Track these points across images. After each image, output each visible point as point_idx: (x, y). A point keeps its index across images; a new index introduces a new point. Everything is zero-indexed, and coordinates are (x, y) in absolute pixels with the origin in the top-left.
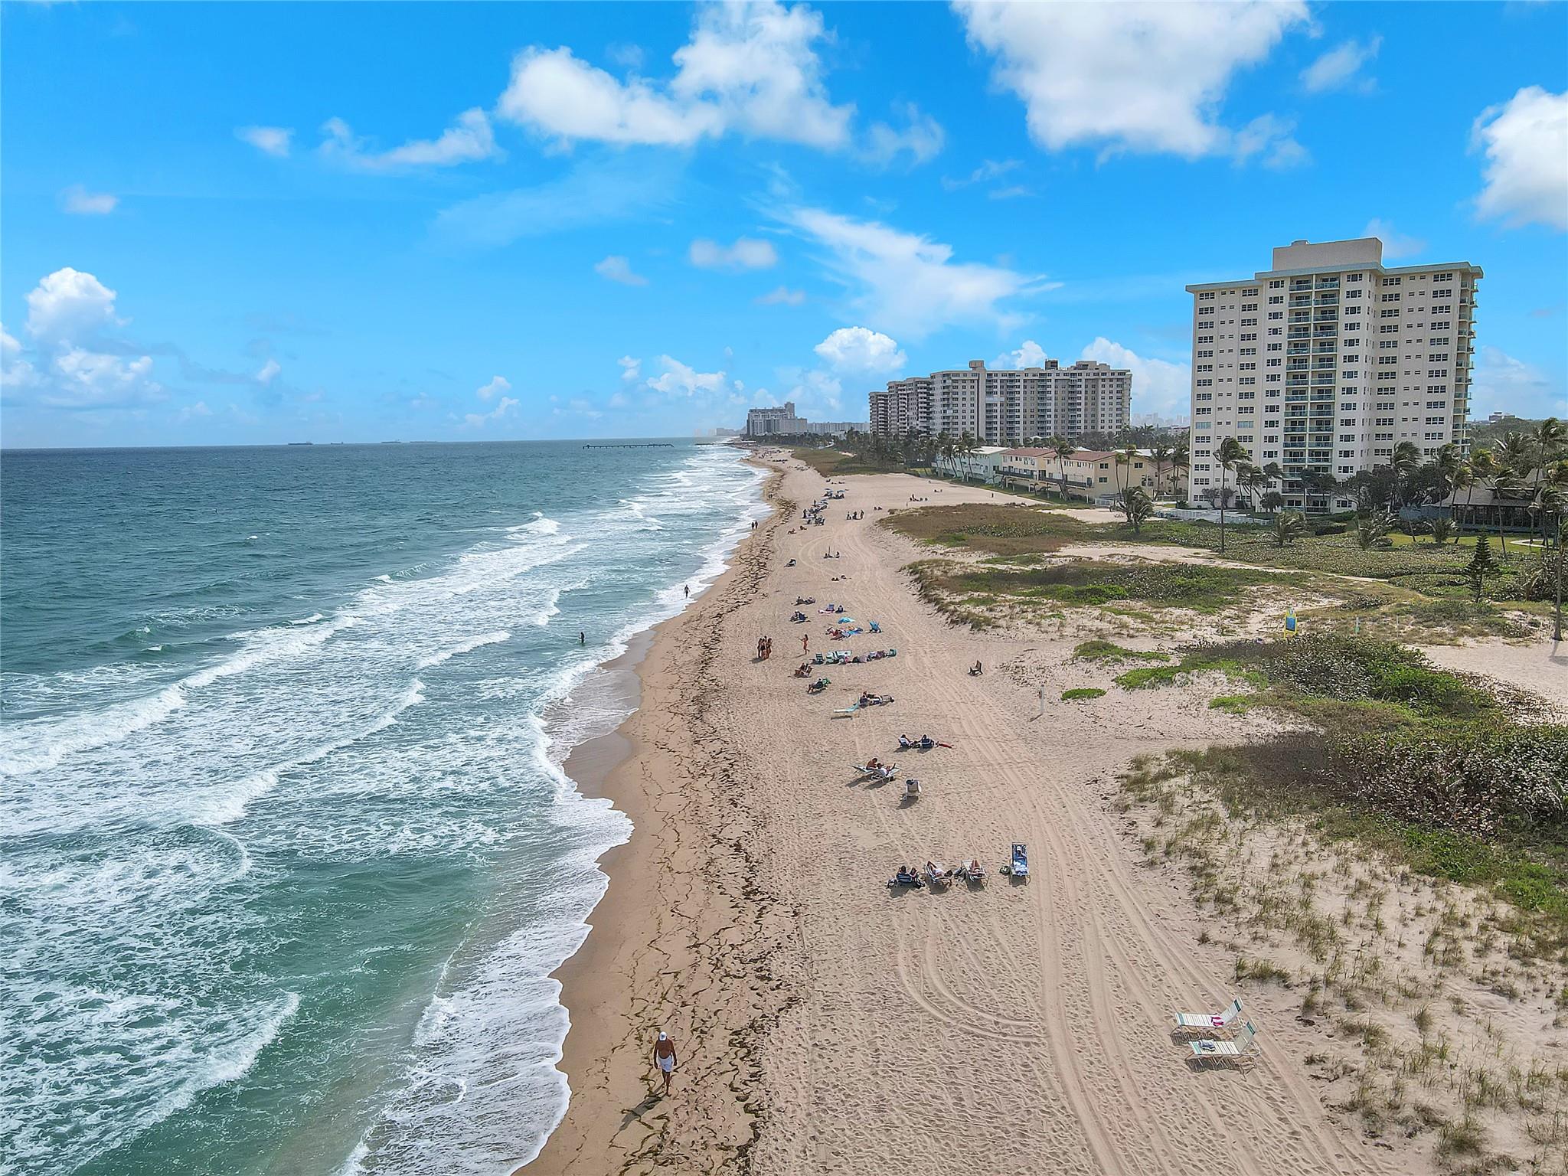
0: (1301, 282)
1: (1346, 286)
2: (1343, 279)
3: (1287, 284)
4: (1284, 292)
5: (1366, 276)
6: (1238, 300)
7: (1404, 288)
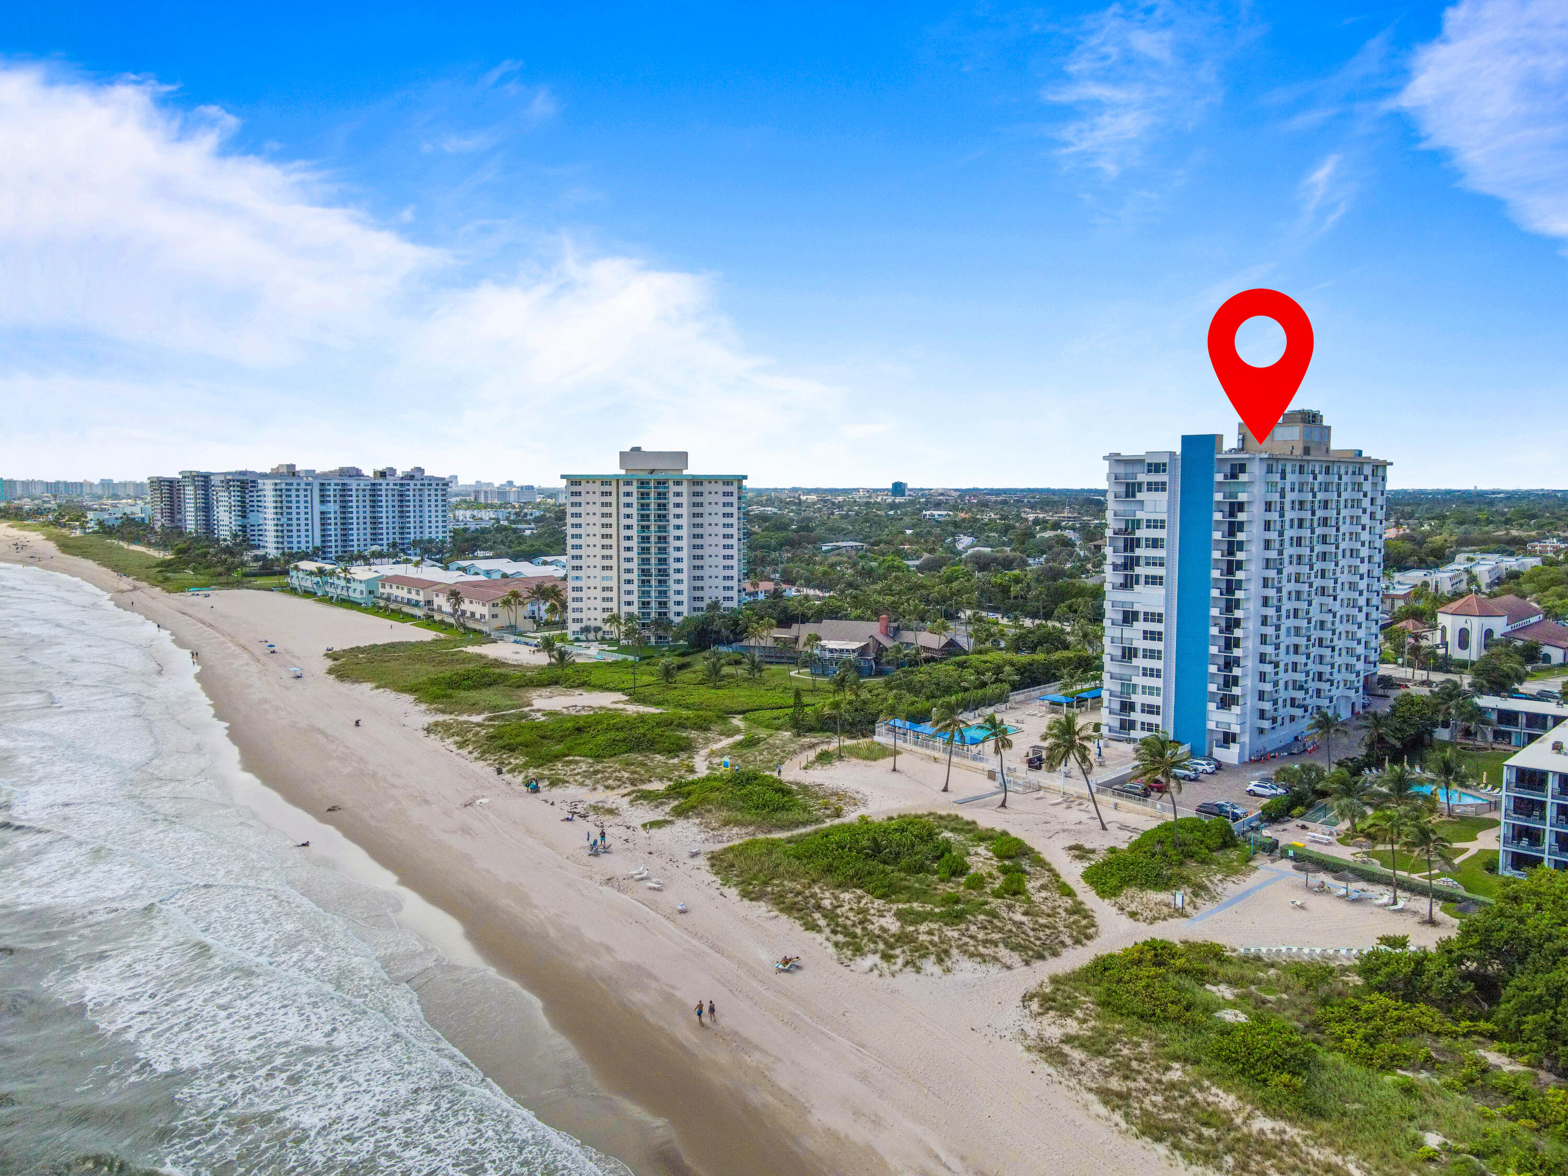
0: (643, 483)
1: (673, 489)
2: (671, 483)
3: (635, 483)
4: (633, 489)
5: (685, 483)
6: (598, 488)
7: (706, 488)
